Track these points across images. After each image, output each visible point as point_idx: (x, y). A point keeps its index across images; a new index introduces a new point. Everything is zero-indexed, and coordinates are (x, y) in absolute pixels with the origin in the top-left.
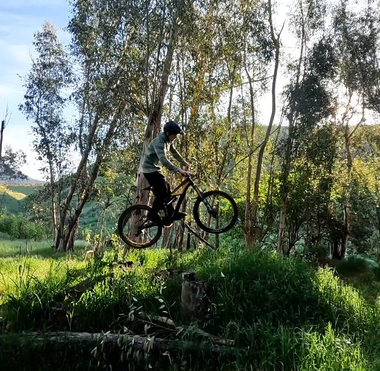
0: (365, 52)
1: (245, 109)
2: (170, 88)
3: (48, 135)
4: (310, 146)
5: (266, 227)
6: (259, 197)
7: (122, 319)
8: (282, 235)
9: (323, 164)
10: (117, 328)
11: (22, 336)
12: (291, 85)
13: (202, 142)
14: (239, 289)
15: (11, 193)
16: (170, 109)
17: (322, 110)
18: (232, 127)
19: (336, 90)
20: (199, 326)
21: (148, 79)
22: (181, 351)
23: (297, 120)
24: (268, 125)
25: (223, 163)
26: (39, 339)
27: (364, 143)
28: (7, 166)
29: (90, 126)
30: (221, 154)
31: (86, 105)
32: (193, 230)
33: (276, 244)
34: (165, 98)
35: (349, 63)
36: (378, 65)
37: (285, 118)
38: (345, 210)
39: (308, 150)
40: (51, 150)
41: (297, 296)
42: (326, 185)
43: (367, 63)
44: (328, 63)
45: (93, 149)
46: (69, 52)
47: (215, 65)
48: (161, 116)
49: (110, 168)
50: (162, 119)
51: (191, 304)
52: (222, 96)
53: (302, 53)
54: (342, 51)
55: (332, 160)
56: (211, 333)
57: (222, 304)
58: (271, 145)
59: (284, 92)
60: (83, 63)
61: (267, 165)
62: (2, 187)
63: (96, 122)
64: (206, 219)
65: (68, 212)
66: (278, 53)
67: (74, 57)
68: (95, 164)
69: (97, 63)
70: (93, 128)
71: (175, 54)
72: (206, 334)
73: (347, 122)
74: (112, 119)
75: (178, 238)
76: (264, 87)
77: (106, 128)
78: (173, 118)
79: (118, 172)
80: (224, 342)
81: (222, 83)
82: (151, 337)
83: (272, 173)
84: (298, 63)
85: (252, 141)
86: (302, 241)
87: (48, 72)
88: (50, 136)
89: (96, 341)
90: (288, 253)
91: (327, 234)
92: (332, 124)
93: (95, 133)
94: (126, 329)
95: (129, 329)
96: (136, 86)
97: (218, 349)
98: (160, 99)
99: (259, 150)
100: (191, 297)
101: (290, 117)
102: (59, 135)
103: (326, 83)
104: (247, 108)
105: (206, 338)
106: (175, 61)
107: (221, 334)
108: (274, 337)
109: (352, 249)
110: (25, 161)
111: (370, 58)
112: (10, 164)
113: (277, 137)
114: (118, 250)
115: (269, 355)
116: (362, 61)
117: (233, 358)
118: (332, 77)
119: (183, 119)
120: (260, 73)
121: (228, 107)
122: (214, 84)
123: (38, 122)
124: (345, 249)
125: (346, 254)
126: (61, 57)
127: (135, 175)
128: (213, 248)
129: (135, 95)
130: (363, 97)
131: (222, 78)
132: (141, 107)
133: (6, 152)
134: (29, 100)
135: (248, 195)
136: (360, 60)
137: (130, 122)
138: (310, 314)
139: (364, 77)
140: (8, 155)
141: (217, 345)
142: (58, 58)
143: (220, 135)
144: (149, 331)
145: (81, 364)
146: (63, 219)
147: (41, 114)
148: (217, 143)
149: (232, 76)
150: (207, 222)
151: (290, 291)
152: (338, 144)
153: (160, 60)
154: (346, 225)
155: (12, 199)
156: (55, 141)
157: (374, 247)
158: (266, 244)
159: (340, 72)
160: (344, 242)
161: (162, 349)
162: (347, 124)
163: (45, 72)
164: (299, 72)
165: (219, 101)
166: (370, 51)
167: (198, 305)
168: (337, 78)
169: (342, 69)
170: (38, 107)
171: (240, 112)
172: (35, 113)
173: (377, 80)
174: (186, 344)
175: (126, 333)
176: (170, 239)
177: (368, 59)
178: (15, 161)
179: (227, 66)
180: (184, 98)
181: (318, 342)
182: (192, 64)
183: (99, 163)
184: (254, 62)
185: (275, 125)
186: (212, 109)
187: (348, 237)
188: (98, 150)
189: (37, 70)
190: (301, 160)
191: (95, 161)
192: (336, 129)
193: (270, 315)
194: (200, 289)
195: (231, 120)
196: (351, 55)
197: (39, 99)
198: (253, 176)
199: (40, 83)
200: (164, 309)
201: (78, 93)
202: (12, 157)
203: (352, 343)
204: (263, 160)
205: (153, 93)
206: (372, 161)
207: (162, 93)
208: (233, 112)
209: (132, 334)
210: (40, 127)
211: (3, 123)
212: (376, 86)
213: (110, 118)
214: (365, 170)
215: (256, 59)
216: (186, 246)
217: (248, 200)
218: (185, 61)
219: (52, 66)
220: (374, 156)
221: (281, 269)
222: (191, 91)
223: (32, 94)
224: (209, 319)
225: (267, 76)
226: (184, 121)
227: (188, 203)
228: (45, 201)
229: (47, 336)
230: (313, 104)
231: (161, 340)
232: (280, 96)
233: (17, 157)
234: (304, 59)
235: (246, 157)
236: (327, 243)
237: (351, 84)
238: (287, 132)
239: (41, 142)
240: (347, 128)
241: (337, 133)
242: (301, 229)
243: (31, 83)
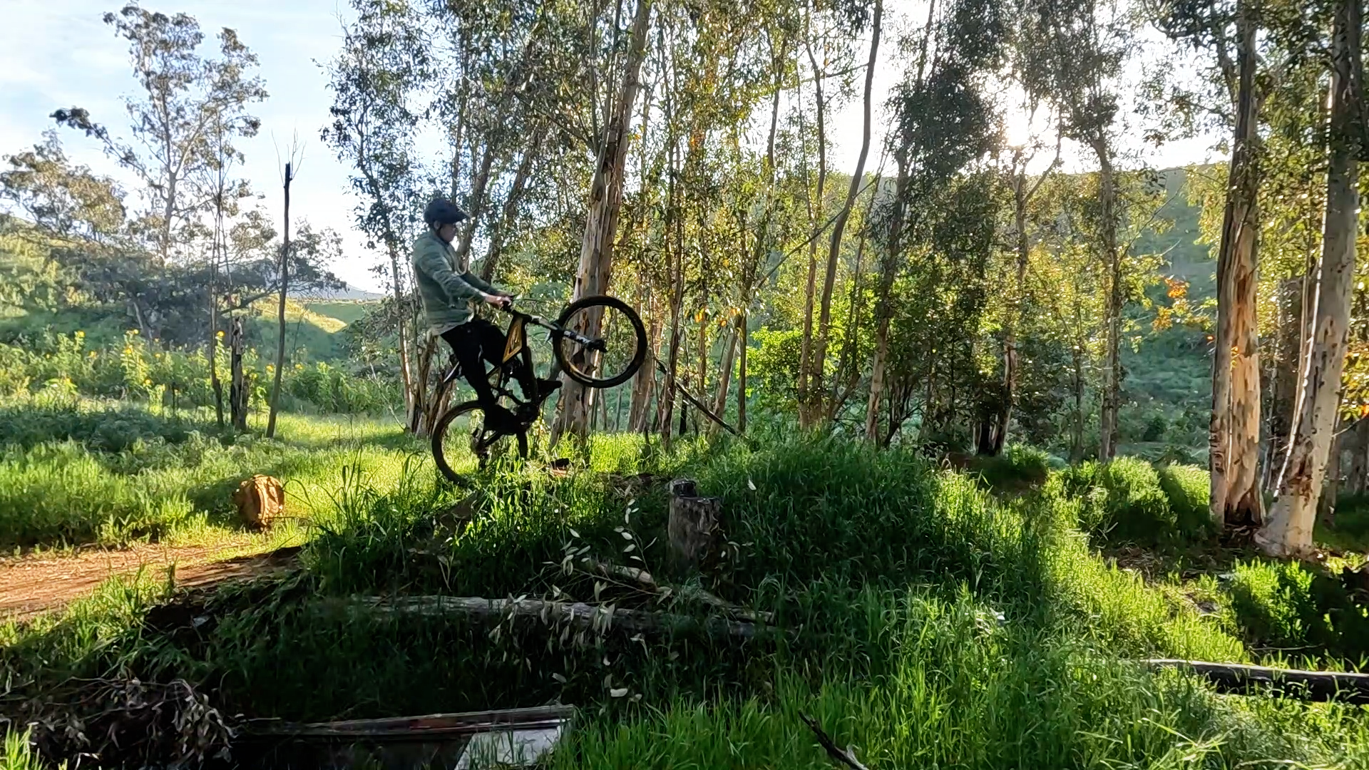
0: (1071, 8)
1: (806, 139)
2: (643, 91)
3: (385, 194)
4: (942, 220)
5: (842, 389)
6: (831, 327)
7: (550, 572)
8: (876, 407)
9: (967, 259)
10: (541, 590)
11: (351, 603)
12: (905, 85)
13: (711, 210)
14: (784, 516)
15: (313, 318)
16: (644, 139)
17: (970, 140)
18: (776, 178)
19: (1003, 95)
20: (705, 585)
21: (597, 72)
22: (667, 633)
23: (916, 162)
24: (853, 173)
25: (757, 257)
26: (387, 609)
27: (1057, 213)
28: (301, 262)
29: (473, 175)
30: (751, 237)
31: (464, 129)
32: (692, 396)
33: (863, 425)
34: (634, 113)
35: (1034, 36)
36: (1096, 39)
37: (891, 157)
38: (1009, 356)
39: (937, 228)
40: (393, 227)
41: (902, 527)
42: (972, 302)
43: (1074, 36)
44: (987, 36)
45: (482, 226)
46: (423, 10)
47: (741, 39)
48: (624, 153)
49: (519, 265)
50: (627, 161)
51: (688, 543)
52: (755, 108)
53: (932, 11)
54: (1020, 8)
55: (985, 250)
56: (728, 600)
57: (750, 544)
58: (859, 216)
59: (889, 100)
60: (454, 35)
61: (849, 260)
62: (295, 305)
63: (486, 165)
64: (720, 373)
65: (435, 358)
66: (879, 11)
67: (435, 21)
68: (487, 257)
69: (484, 35)
70: (481, 180)
71: (654, 14)
72: (718, 601)
73: (1022, 167)
74: (521, 159)
75: (661, 413)
76: (847, 91)
77: (509, 178)
78: (651, 158)
79: (537, 275)
80: (753, 615)
81: (757, 80)
82: (607, 605)
83: (858, 276)
84: (923, 34)
85: (819, 208)
86: (917, 419)
87: (380, 55)
88: (390, 196)
89: (498, 615)
90: (887, 442)
91: (968, 403)
92: (991, 172)
93: (486, 192)
94: (557, 591)
95: (563, 591)
96: (571, 86)
97: (742, 629)
98: (622, 115)
99: (833, 228)
100: (688, 530)
101: (900, 156)
102: (410, 196)
103: (981, 81)
104: (810, 136)
105: (718, 608)
106: (653, 31)
107: (747, 601)
108: (853, 606)
109: (1019, 435)
110: (340, 252)
111: (1081, 24)
112: (308, 257)
113: (872, 200)
114: (538, 437)
115: (842, 640)
116: (1063, 29)
117: (771, 647)
118: (996, 66)
119: (671, 162)
120: (839, 58)
121: (769, 133)
122: (739, 83)
123: (363, 167)
124: (1004, 434)
125: (1006, 444)
126: (406, 20)
127: (571, 282)
128: (733, 432)
129: (569, 107)
130: (1061, 112)
131: (756, 69)
132: (580, 132)
133: (300, 232)
134: (341, 118)
135: (809, 322)
136: (1059, 27)
137: (559, 167)
138: (926, 563)
139: (1066, 66)
140: (304, 239)
141: (738, 622)
142: (399, 23)
143: (752, 195)
144: (604, 595)
145: (471, 657)
146: (424, 372)
147: (369, 150)
148: (743, 213)
149: (779, 64)
150: (721, 380)
151: (888, 519)
152: (1000, 215)
153: (622, 27)
154: (1009, 385)
155: (316, 331)
156: (401, 207)
157: (1063, 430)
158: (843, 425)
159: (1011, 56)
160: (1002, 421)
161: (629, 630)
162: (1023, 171)
163: (373, 56)
164: (924, 56)
165: (750, 120)
166: (1081, 8)
167: (703, 544)
168: (1007, 70)
169: (1018, 49)
170: (361, 133)
171: (795, 145)
172: (355, 147)
173: (1094, 74)
174: (678, 620)
175: (557, 598)
176: (645, 416)
177: (1078, 25)
178: (318, 252)
179: (769, 41)
180: (673, 114)
181: (940, 617)
182: (693, 36)
183: (496, 255)
184: (826, 33)
185: (867, 174)
186: (733, 137)
187: (1012, 410)
188: (492, 227)
189: (356, 50)
190: (921, 248)
191: (487, 250)
192: (997, 183)
193: (846, 565)
194: (707, 513)
195: (775, 164)
196: (1039, 17)
197: (362, 116)
198: (820, 284)
199: (362, 81)
200: (634, 552)
201: (445, 103)
202: (311, 243)
203: (1007, 619)
204: (842, 249)
205: (608, 101)
206: (1072, 252)
207: (626, 104)
208: (779, 145)
209: (569, 601)
210: (368, 176)
211: (288, 167)
212: (1089, 87)
213: (516, 158)
214: (1056, 271)
215: (832, 26)
216: (678, 427)
217: (808, 334)
218: (676, 31)
219: (387, 40)
220: (1077, 241)
221: (872, 474)
222: (690, 99)
223: (347, 105)
224: (722, 572)
225: (854, 65)
226: (675, 166)
227: (682, 339)
228: (387, 334)
229: (401, 604)
230: (951, 129)
231: (628, 611)
232: (882, 109)
233: (323, 243)
234: (935, 26)
235: (806, 243)
236: (967, 422)
237: (1035, 82)
238: (894, 189)
239: (372, 209)
240: (1022, 180)
241: (1000, 190)
242: (915, 394)
243: (344, 81)
